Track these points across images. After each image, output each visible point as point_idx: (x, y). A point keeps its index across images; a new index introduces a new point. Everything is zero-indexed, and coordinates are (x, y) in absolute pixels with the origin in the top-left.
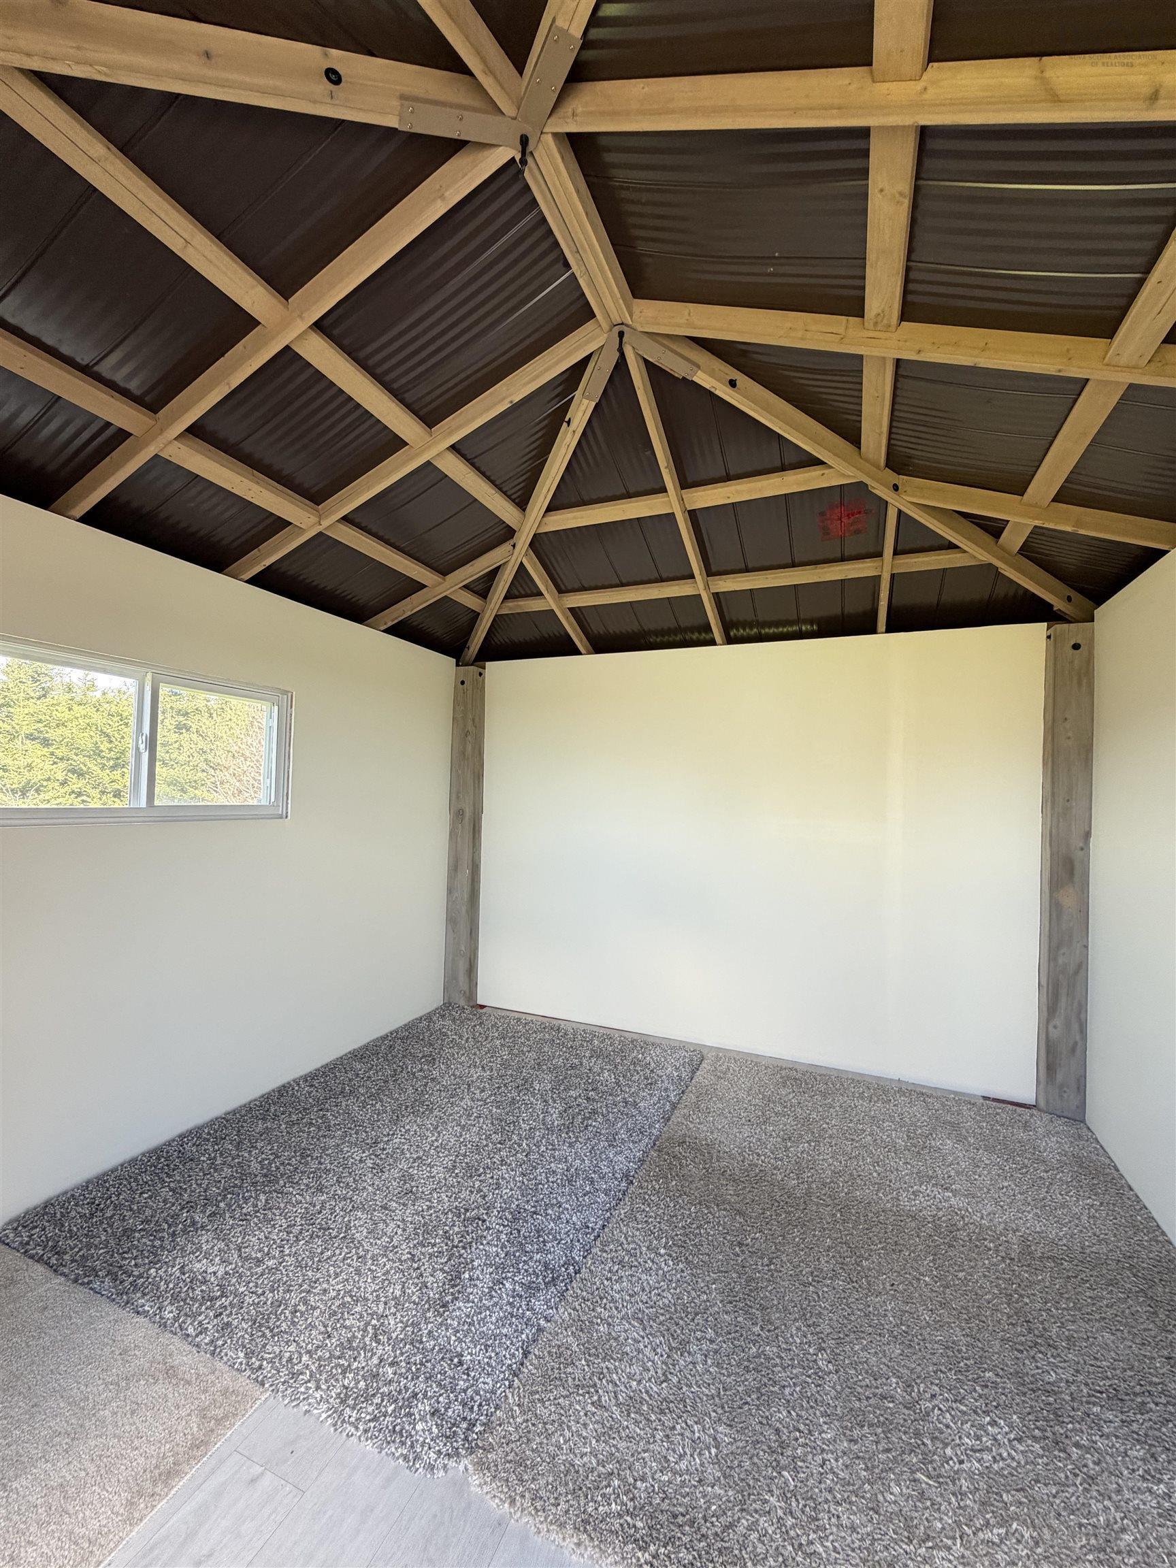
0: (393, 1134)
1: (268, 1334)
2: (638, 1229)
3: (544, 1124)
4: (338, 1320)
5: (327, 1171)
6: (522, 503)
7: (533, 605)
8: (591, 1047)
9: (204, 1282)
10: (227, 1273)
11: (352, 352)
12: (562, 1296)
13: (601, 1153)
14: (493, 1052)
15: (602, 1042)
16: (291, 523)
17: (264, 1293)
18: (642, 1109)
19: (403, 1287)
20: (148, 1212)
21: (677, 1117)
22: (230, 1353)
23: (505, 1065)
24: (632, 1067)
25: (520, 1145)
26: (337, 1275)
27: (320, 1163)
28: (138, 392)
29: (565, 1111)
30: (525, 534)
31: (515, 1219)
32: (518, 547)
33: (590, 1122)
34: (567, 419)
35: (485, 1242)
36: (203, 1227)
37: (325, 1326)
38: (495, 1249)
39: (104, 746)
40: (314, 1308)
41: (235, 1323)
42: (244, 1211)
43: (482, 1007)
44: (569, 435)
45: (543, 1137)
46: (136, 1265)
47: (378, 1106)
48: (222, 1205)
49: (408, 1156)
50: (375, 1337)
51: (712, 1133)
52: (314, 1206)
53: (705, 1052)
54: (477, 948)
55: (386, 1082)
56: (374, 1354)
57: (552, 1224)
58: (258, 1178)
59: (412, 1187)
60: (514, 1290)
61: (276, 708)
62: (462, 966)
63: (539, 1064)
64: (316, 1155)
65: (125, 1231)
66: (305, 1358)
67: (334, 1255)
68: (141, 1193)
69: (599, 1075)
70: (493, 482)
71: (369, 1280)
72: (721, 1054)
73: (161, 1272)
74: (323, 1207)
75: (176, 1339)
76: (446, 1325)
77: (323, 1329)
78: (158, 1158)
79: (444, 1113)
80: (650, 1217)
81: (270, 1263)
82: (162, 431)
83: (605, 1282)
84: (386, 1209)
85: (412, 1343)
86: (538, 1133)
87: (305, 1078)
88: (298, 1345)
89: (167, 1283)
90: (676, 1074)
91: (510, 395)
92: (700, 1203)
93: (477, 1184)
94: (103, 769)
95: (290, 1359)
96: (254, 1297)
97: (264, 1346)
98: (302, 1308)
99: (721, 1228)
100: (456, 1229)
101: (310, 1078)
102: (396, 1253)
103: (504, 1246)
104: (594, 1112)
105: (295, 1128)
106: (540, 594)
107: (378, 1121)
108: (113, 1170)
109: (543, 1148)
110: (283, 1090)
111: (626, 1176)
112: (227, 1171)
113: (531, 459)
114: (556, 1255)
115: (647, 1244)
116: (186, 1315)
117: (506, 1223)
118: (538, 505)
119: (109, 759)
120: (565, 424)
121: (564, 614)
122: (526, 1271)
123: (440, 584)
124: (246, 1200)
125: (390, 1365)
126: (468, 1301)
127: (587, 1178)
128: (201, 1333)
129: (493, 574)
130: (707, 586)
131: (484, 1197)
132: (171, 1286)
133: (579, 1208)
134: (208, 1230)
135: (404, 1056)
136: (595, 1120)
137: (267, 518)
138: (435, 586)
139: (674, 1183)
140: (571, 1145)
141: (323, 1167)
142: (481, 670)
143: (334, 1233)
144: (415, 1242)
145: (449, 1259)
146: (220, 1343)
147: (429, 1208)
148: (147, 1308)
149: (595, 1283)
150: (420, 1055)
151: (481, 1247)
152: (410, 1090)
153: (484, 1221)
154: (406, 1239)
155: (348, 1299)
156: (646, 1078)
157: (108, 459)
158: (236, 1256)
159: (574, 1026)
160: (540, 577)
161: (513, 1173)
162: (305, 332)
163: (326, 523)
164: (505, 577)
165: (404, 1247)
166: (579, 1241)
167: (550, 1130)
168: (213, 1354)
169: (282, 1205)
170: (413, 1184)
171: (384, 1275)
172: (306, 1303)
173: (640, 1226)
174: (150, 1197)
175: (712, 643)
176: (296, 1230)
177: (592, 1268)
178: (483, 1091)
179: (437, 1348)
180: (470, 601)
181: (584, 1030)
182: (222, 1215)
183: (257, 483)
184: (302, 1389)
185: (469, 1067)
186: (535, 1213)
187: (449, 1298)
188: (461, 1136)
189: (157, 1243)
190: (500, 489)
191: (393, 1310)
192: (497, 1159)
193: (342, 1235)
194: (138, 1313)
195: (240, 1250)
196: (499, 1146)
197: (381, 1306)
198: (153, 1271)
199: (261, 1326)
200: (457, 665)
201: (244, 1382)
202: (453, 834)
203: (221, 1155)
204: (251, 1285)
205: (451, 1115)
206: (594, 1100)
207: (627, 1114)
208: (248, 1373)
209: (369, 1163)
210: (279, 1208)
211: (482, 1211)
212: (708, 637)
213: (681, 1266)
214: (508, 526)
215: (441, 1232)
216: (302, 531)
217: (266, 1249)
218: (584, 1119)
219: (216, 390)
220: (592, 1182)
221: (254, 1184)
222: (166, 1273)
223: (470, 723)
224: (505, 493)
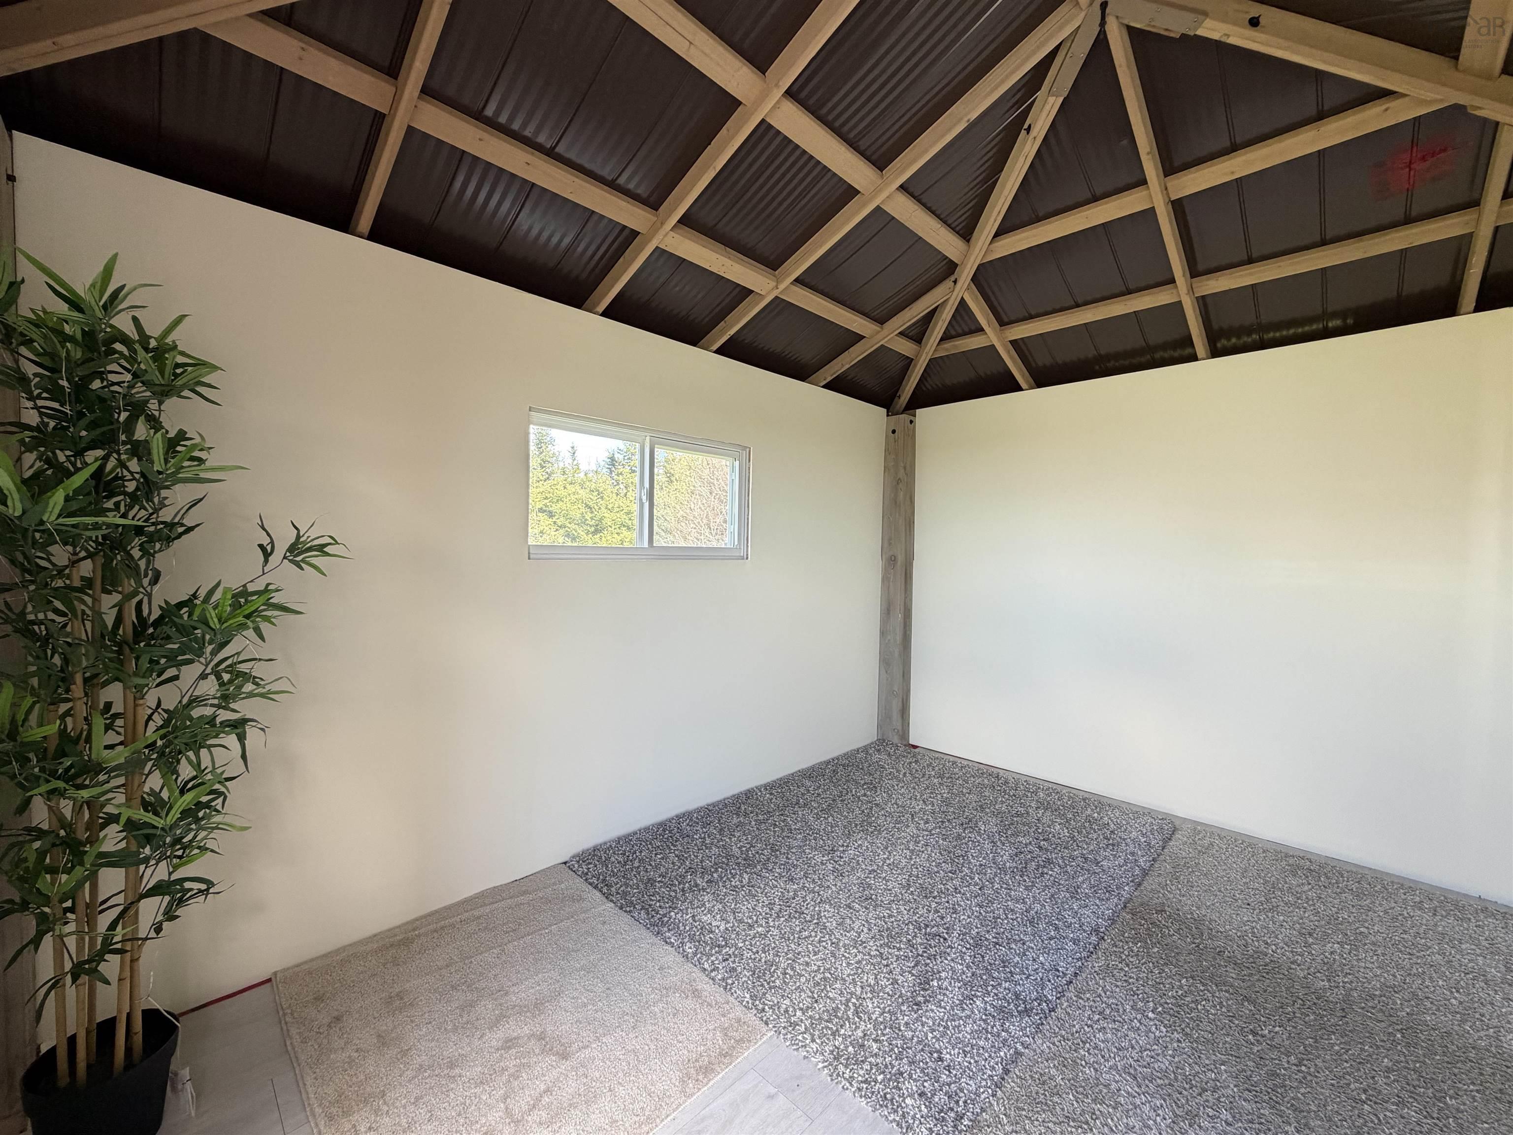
0: (847, 846)
1: (766, 986)
2: (1117, 986)
3: (994, 863)
4: (822, 990)
5: (795, 866)
6: (966, 233)
7: (973, 343)
8: (1036, 798)
9: (711, 932)
10: (727, 929)
11: (815, 111)
12: (1038, 1027)
13: (1063, 903)
14: (932, 788)
15: (1049, 795)
16: (753, 291)
17: (757, 952)
18: (1105, 868)
19: (876, 978)
20: (663, 870)
21: (1150, 883)
22: (738, 992)
23: (947, 802)
24: (1087, 825)
25: (972, 879)
26: (815, 954)
27: (787, 858)
28: (645, 195)
29: (1016, 855)
30: (969, 266)
31: (977, 945)
32: (959, 285)
33: (1045, 870)
34: (1026, 126)
35: (949, 958)
36: (704, 890)
37: (813, 992)
38: (960, 967)
39: (588, 516)
40: (801, 975)
41: (739, 969)
42: (733, 883)
43: (915, 747)
44: (1029, 143)
45: (996, 875)
46: (660, 907)
47: (830, 819)
48: (715, 875)
49: (864, 867)
50: (856, 1013)
51: (1198, 908)
52: (788, 892)
53: (1177, 823)
54: (908, 691)
55: (834, 800)
56: (857, 1028)
57: (1017, 958)
58: (740, 860)
59: (872, 895)
60: (986, 1009)
61: (737, 462)
62: (896, 705)
63: (981, 806)
64: (783, 851)
65: (649, 879)
66: (799, 1013)
67: (811, 936)
68: (656, 854)
69: (1049, 826)
70: (938, 217)
71: (844, 965)
72: (1198, 829)
73: (679, 916)
74: (796, 895)
75: (695, 969)
76: (922, 1021)
77: (810, 994)
78: (664, 830)
79: (892, 836)
80: (1130, 978)
81: (760, 929)
82: (662, 224)
83: (1086, 1028)
84: (850, 908)
85: (891, 1028)
86: (989, 871)
87: (766, 786)
88: (791, 1000)
89: (684, 925)
90: (1143, 840)
91: (966, 115)
92: (1192, 977)
93: (934, 905)
94: (587, 534)
95: (786, 1011)
96: (751, 953)
97: (764, 994)
98: (789, 971)
99: (1224, 1010)
100: (919, 940)
101: (769, 787)
102: (865, 947)
103: (968, 967)
104: (1049, 861)
105: (763, 826)
106: (981, 330)
107: (832, 832)
108: (635, 833)
109: (997, 886)
110: (749, 794)
111: (1096, 931)
112: (715, 850)
113: (978, 184)
114: (1027, 988)
115: (1131, 1003)
116: (701, 953)
117: (968, 946)
118: (986, 232)
119: (591, 526)
120: (1023, 132)
121: (1004, 346)
122: (996, 995)
123: (879, 332)
124: (733, 876)
125: (873, 1040)
126: (940, 1006)
127: (1050, 923)
128: (714, 970)
129: (930, 316)
130: (1191, 289)
131: (942, 918)
132: (687, 928)
133: (1045, 950)
134: (708, 893)
135: (847, 781)
136: (1052, 870)
137: (735, 288)
138: (872, 337)
139: (1156, 950)
140: (1027, 888)
141: (790, 861)
142: (912, 418)
143: (808, 918)
144: (882, 942)
145: (916, 965)
146: (730, 981)
147: (890, 916)
148: (672, 940)
149: (1074, 1026)
150: (862, 782)
151: (946, 962)
152: (857, 811)
153: (945, 939)
154: (873, 938)
155: (827, 975)
156: (1106, 838)
157: (621, 259)
158: (732, 917)
159: (1014, 775)
160: (981, 310)
161: (969, 902)
162: (778, 102)
163: (782, 287)
164: (944, 316)
165: (871, 944)
166: (1049, 981)
167: (1003, 870)
168: (725, 989)
169: (762, 886)
170: (872, 892)
171: (856, 963)
172: (793, 969)
173: (1119, 983)
174: (662, 858)
175: (1194, 358)
176: (777, 908)
177: (1068, 1010)
178: (927, 822)
179: (915, 1039)
180: (905, 347)
181: (1026, 781)
182: (717, 883)
183: (729, 258)
184: (800, 1037)
185: (911, 799)
186: (997, 944)
187: (920, 999)
188: (911, 859)
189: (673, 894)
190: (945, 222)
191: (869, 995)
192: (950, 886)
193: (815, 921)
194: (666, 942)
195: (734, 913)
196: (950, 875)
197: (859, 990)
198: (672, 914)
199: (759, 977)
200: (888, 415)
201: (751, 1017)
202: (885, 579)
203: (709, 837)
204: (747, 943)
205: (899, 838)
206: (1047, 850)
207: (1088, 870)
208: (754, 1011)
209: (830, 867)
210: (759, 887)
211: (941, 929)
212: (1188, 351)
213: (1176, 1035)
214: (950, 260)
215: (905, 940)
216: (762, 297)
217: (755, 918)
218: (1038, 866)
219: (706, 175)
220: (1057, 928)
221: (738, 864)
222: (683, 917)
223: (902, 471)
224: (949, 226)
